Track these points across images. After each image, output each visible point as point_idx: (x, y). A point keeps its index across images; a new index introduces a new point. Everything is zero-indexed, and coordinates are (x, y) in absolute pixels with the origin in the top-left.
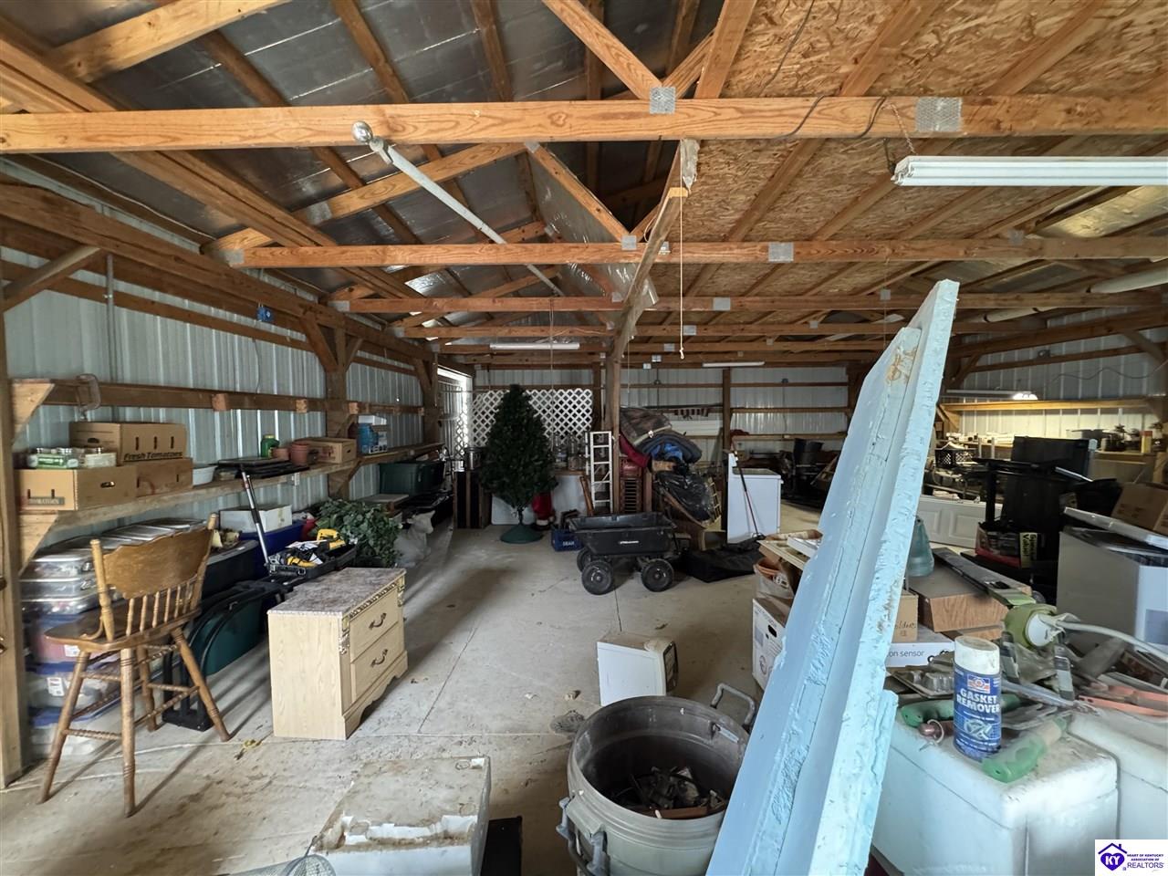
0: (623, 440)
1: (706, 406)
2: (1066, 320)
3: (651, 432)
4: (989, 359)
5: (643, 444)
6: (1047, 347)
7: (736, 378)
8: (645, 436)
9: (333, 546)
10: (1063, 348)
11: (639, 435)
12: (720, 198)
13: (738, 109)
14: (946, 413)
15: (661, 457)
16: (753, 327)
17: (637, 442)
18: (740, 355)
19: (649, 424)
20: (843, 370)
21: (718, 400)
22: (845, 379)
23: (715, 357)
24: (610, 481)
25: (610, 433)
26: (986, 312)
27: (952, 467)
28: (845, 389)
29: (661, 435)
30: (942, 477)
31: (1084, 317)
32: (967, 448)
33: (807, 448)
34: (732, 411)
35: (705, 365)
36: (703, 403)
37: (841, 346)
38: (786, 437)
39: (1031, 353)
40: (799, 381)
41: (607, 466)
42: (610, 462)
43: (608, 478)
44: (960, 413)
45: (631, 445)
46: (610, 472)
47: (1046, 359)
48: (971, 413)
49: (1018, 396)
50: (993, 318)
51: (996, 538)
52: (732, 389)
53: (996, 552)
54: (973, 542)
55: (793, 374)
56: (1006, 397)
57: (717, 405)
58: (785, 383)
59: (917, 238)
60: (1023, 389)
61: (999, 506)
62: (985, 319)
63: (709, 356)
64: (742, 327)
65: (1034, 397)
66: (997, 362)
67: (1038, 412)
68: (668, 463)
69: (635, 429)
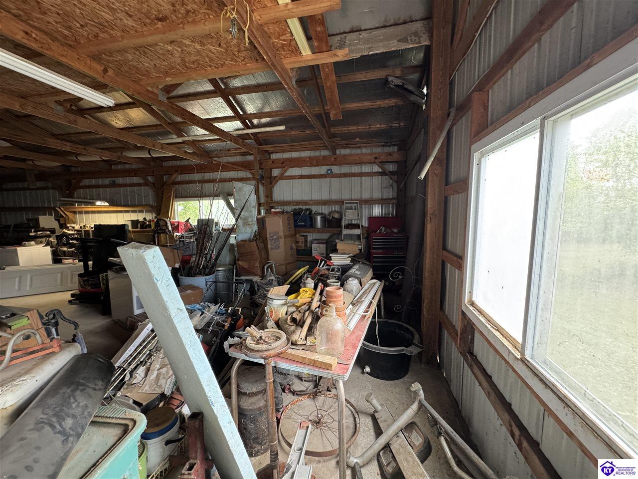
2: (120, 167)
4: (86, 182)
6: (113, 179)
10: (120, 180)
14: (66, 212)
26: (77, 155)
27: (68, 244)
30: (64, 251)
31: (127, 166)
32: (76, 232)
39: (107, 181)
44: (75, 212)
47: (113, 185)
48: (81, 213)
49: (98, 203)
50: (81, 159)
51: (87, 280)
53: (89, 288)
54: (77, 286)
56: (93, 204)
60: (100, 200)
61: (90, 263)
62: (76, 158)
65: (107, 204)
66: (91, 184)
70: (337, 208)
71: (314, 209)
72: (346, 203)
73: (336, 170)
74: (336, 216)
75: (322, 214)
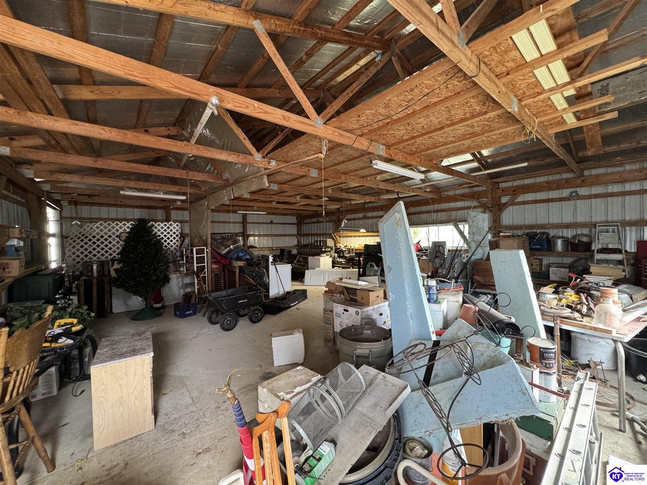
0: (214, 252)
1: (234, 233)
2: (370, 205)
3: (232, 247)
5: (228, 253)
6: (365, 214)
7: (249, 219)
8: (228, 249)
9: (74, 329)
10: (369, 214)
11: (225, 248)
12: (305, 151)
13: (339, 133)
14: (337, 237)
15: (239, 259)
16: (275, 197)
17: (224, 252)
18: (255, 208)
19: (230, 242)
20: (295, 218)
21: (241, 230)
22: (295, 221)
23: (244, 208)
24: (206, 275)
25: (205, 248)
26: (350, 200)
27: (343, 257)
28: (295, 226)
29: (237, 248)
30: (338, 261)
31: (375, 204)
32: (346, 249)
33: (286, 253)
34: (248, 236)
35: (239, 212)
36: (233, 232)
37: (301, 208)
38: (274, 248)
39: (361, 215)
40: (277, 222)
41: (205, 266)
42: (206, 264)
43: (205, 273)
44: (340, 237)
45: (220, 254)
46: (206, 270)
47: (365, 218)
48: (344, 237)
49: (361, 230)
50: (353, 202)
52: (248, 225)
55: (275, 219)
56: (359, 231)
57: (240, 233)
58: (272, 222)
59: (352, 175)
60: (362, 228)
63: (241, 208)
64: (270, 196)
65: (365, 231)
66: (351, 218)
67: (368, 236)
68: (242, 262)
69: (223, 245)
70: (585, 231)
71: (552, 232)
72: (599, 226)
73: (583, 191)
74: (585, 239)
75: (563, 237)
